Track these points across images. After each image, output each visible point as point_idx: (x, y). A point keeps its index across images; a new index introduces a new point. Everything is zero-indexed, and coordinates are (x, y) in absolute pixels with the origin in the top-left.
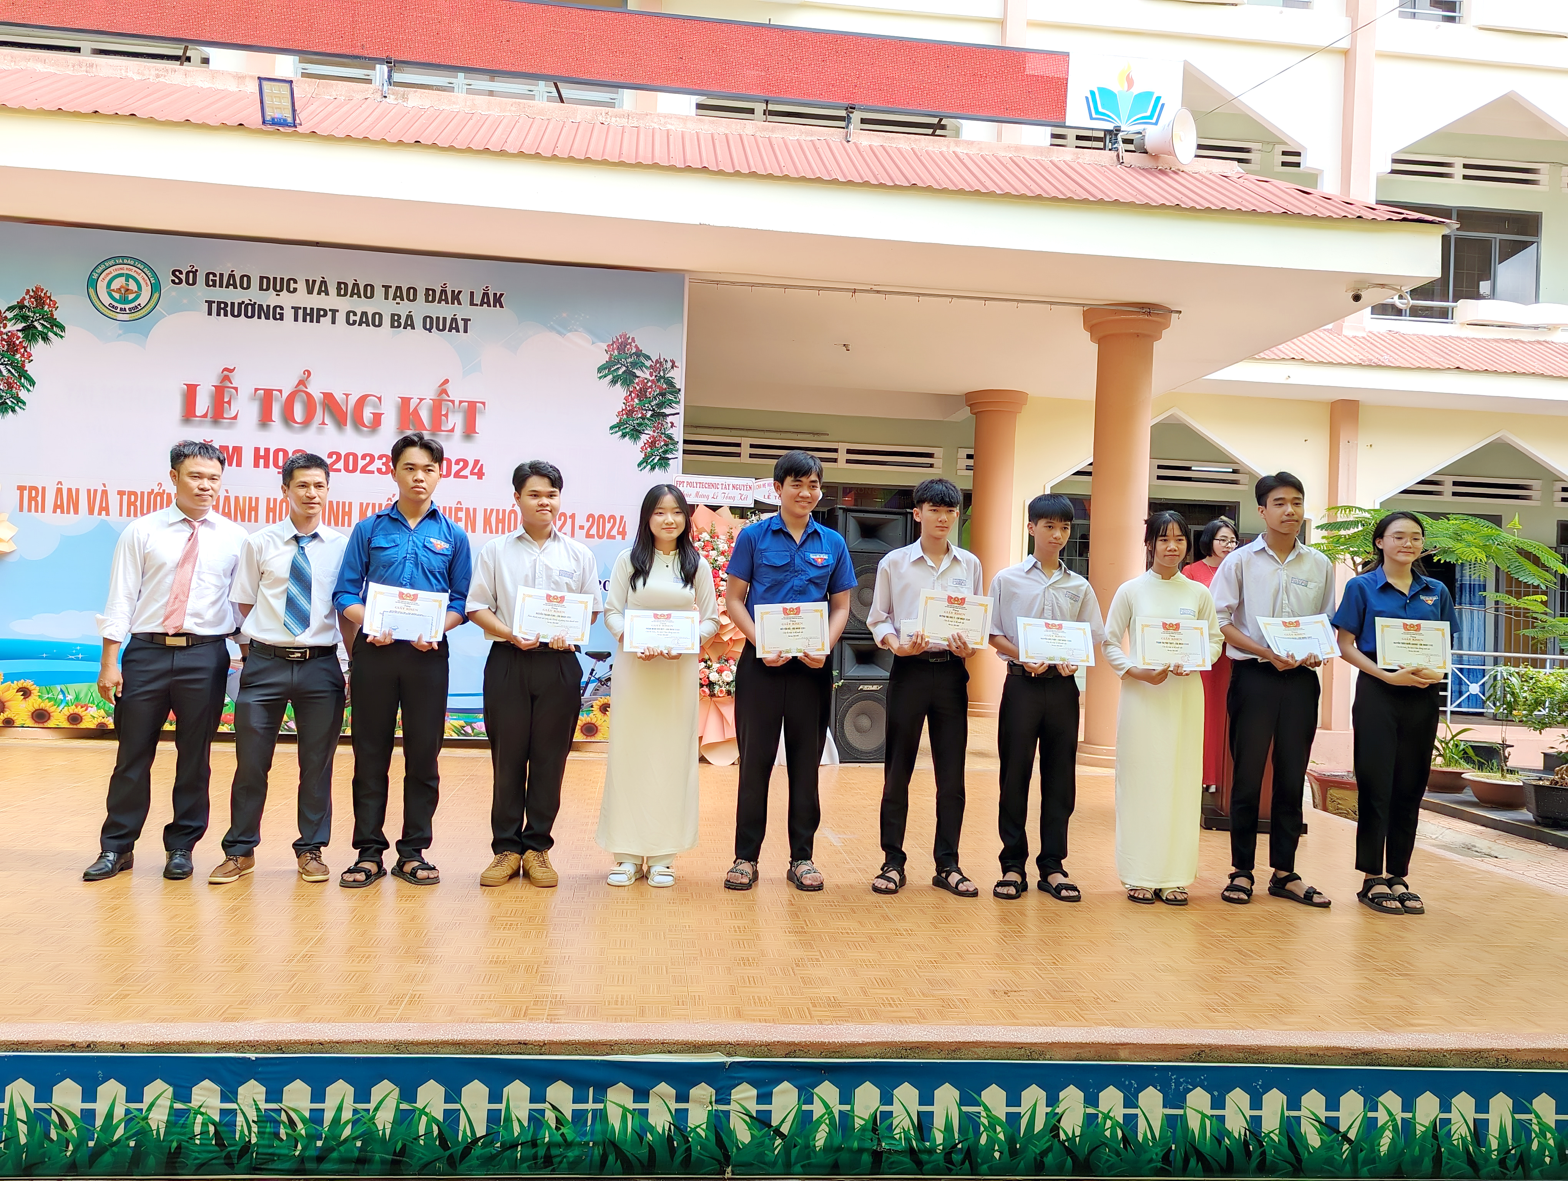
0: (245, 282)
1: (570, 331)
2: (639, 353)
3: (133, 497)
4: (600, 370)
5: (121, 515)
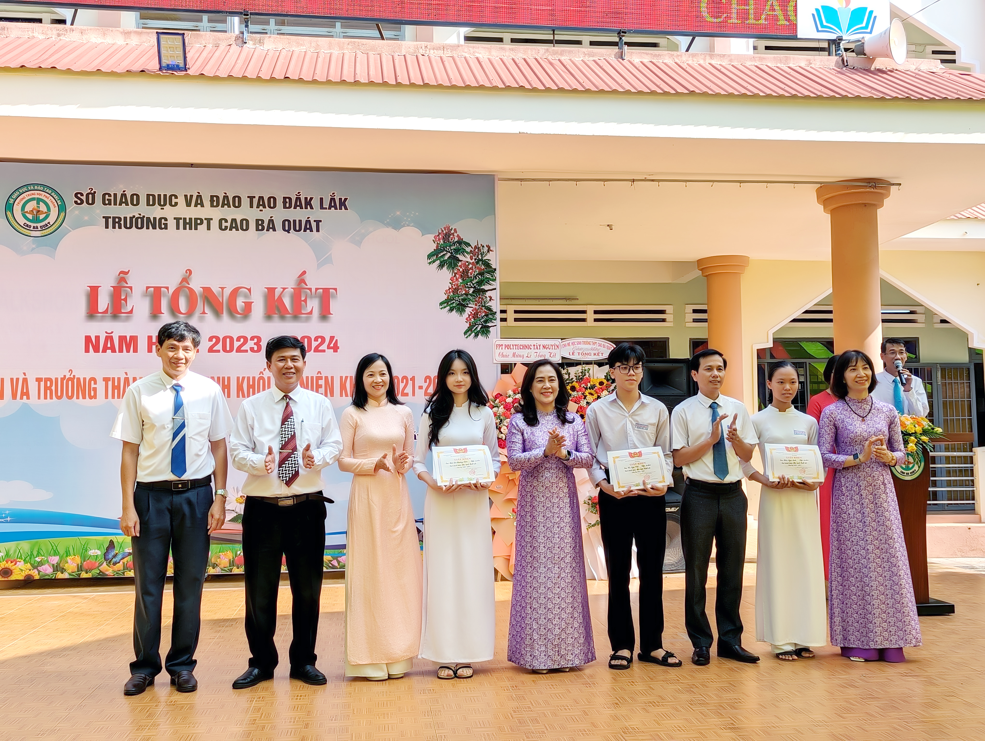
0: (135, 200)
1: (404, 226)
2: (460, 242)
3: (49, 383)
4: (429, 256)
5: (39, 398)
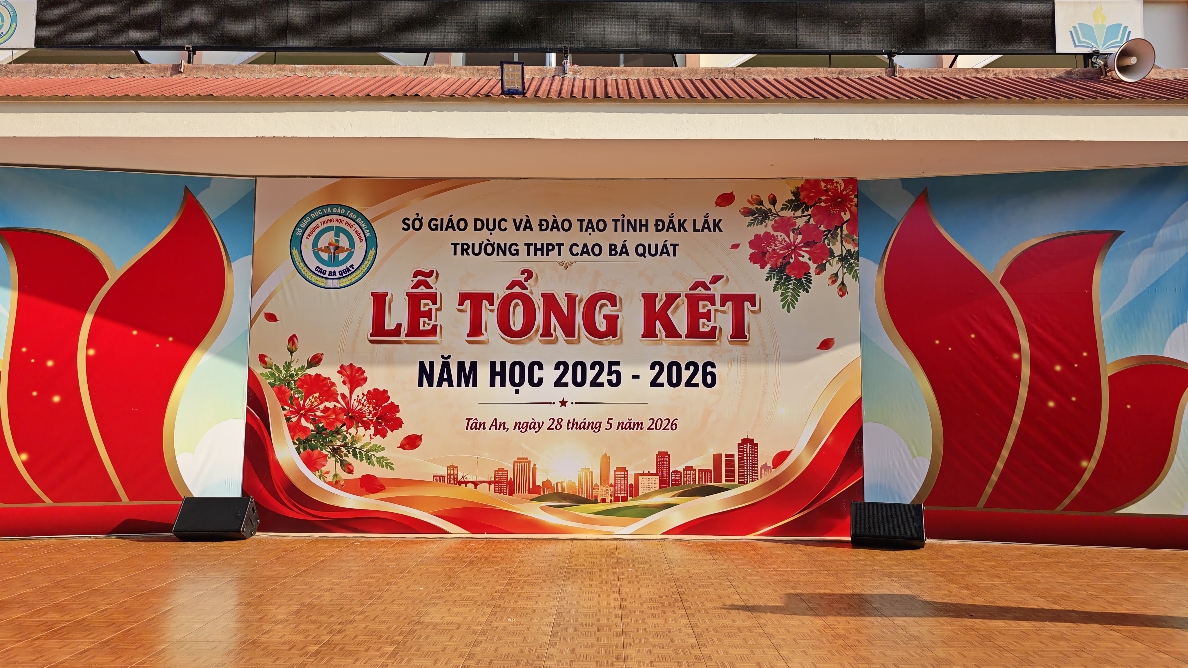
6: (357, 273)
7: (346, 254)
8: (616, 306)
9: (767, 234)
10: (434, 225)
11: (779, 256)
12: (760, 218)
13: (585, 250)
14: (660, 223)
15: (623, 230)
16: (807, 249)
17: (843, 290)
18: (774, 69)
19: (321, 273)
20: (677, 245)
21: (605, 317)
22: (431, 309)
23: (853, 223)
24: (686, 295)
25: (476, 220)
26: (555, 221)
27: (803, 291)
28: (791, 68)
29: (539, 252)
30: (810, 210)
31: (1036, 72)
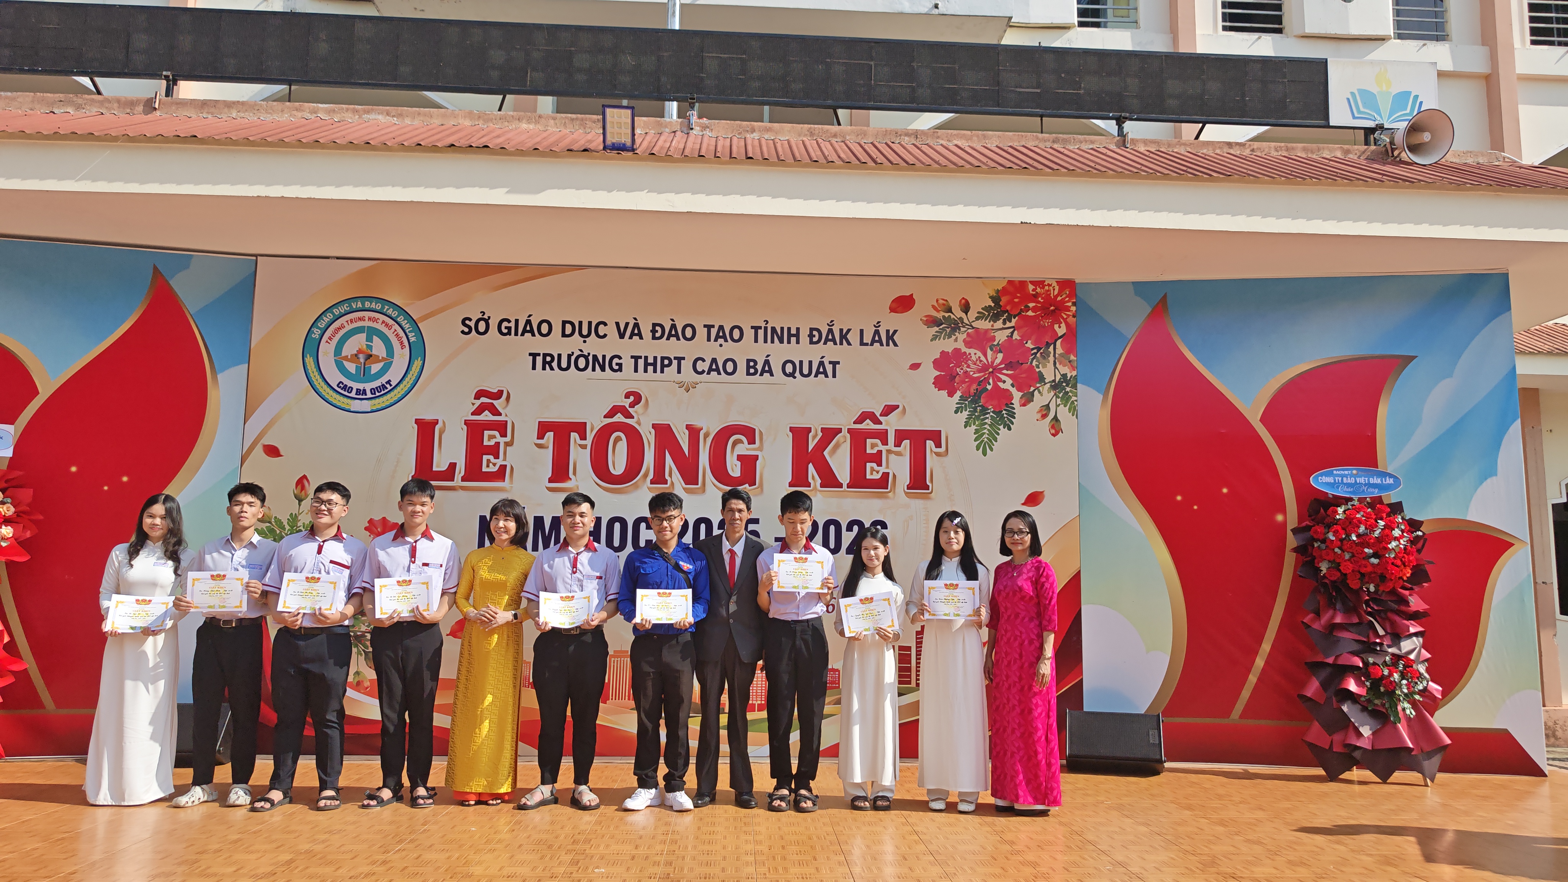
6: (396, 391)
7: (381, 364)
8: (755, 444)
9: (957, 351)
10: (506, 328)
11: (973, 380)
12: (948, 330)
13: (714, 367)
14: (815, 333)
15: (766, 341)
16: (1009, 372)
17: (1056, 428)
18: (969, 133)
19: (345, 391)
20: (838, 363)
21: (740, 458)
22: (498, 444)
23: (1070, 338)
24: (849, 431)
25: (564, 323)
26: (673, 326)
27: (1004, 428)
28: (990, 132)
29: (650, 368)
30: (1014, 321)
31: (1304, 149)
